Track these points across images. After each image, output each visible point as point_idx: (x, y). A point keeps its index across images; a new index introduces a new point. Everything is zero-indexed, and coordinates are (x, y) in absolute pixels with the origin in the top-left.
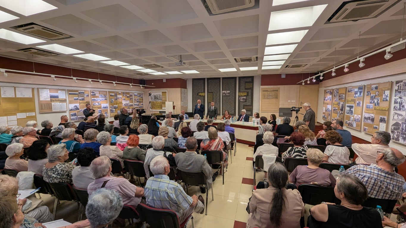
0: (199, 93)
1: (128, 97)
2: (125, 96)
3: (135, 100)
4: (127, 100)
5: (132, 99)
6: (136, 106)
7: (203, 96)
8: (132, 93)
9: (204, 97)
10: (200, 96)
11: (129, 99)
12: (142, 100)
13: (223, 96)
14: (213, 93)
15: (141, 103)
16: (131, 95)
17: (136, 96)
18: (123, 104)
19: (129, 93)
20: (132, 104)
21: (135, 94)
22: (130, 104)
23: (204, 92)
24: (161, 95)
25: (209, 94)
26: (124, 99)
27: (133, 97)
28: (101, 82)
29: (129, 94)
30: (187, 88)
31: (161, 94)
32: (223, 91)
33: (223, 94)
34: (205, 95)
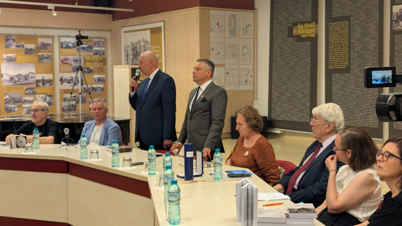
0: (296, 24)
1: (28, 52)
2: (13, 47)
3: (64, 62)
4: (21, 64)
5: (51, 58)
6: (67, 86)
7: (308, 39)
8: (52, 37)
9: (314, 41)
10: (299, 38)
11: (34, 57)
12: (97, 65)
13: (393, 33)
14: (347, 18)
15: (96, 76)
16: (44, 46)
17: (68, 47)
18: (6, 78)
19: (33, 38)
20: (48, 77)
21: (63, 40)
22: (39, 77)
23: (315, 19)
25: (332, 24)
26: (11, 60)
27: (52, 51)
29: (36, 42)
32: (394, 7)
33: (397, 21)
34: (317, 35)
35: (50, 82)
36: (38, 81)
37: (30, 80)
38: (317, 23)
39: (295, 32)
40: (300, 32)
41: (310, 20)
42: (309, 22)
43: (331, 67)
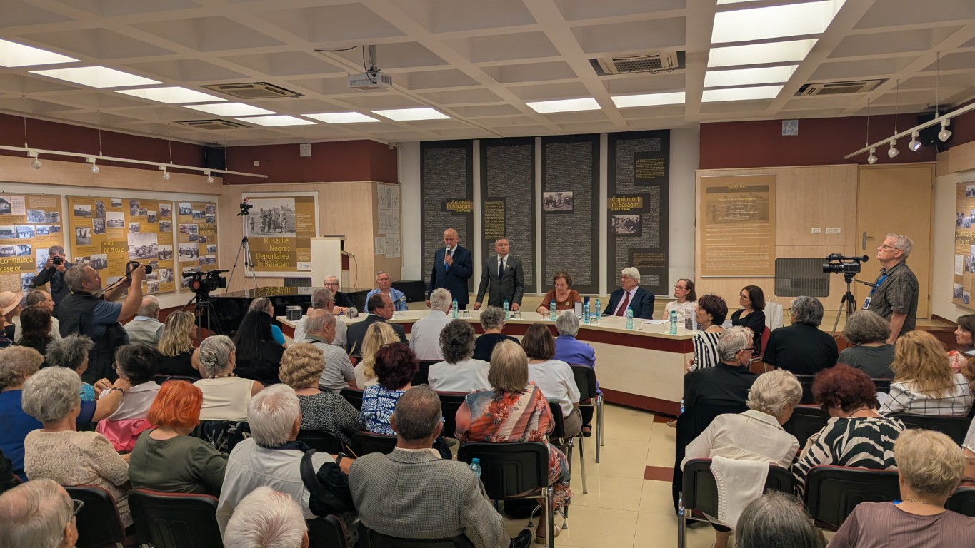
0: (450, 200)
1: (151, 219)
2: (138, 214)
3: (182, 230)
4: (145, 233)
5: (169, 226)
6: (186, 258)
7: (463, 214)
8: (171, 202)
9: (470, 216)
10: (453, 213)
11: (155, 226)
12: (210, 233)
13: (544, 213)
14: (503, 199)
15: (209, 246)
16: (165, 213)
17: (185, 214)
18: (132, 250)
19: (153, 203)
20: (168, 248)
21: (181, 205)
22: (161, 249)
23: (470, 197)
24: (293, 209)
25: (488, 204)
26: (136, 229)
27: (171, 219)
28: (36, 155)
29: (157, 209)
30: (400, 179)
31: (291, 204)
32: (544, 193)
33: (547, 204)
34: (472, 211)
35: (170, 253)
36: (160, 253)
37: (154, 253)
38: (472, 201)
39: (449, 207)
40: (454, 208)
41: (465, 197)
42: (464, 200)
43: (487, 238)
